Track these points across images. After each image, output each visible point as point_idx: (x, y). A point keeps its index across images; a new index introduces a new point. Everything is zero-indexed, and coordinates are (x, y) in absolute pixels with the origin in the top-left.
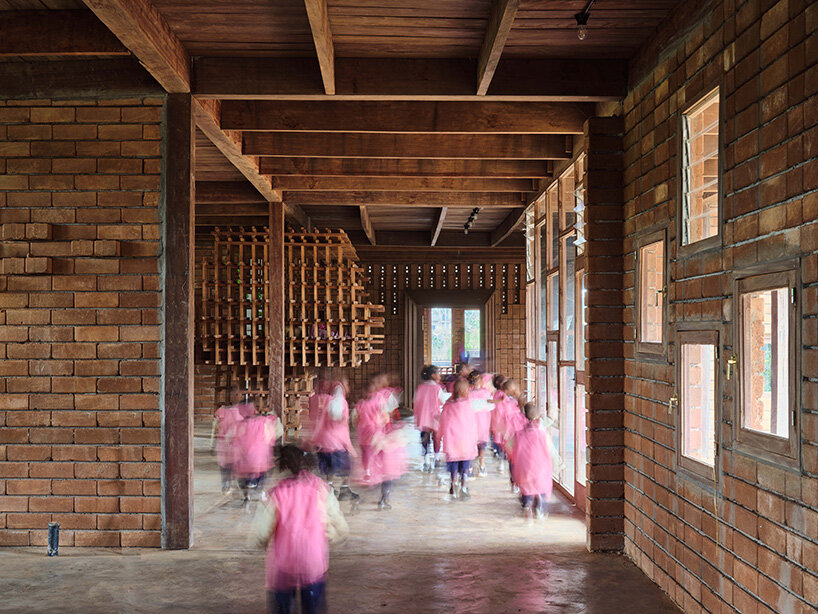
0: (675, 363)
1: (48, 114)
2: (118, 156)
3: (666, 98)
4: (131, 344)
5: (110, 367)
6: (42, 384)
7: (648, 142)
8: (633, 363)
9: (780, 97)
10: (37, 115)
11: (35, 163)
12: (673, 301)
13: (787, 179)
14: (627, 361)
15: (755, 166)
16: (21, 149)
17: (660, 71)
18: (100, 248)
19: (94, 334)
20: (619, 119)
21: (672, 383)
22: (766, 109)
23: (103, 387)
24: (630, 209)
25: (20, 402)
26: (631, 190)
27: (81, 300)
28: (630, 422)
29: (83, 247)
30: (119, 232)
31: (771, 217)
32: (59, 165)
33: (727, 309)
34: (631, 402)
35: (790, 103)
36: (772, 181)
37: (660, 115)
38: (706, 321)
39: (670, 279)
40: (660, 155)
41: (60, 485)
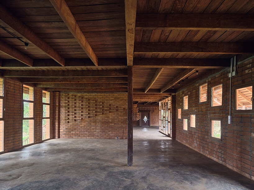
0: (183, 121)
1: (116, 95)
2: (123, 99)
3: (182, 95)
4: (124, 118)
5: (122, 121)
6: (116, 122)
7: (179, 98)
8: (177, 121)
9: (194, 98)
10: (115, 95)
11: (115, 100)
12: (182, 115)
13: (195, 106)
14: (176, 120)
15: (192, 104)
16: (113, 98)
17: (181, 92)
18: (121, 108)
19: (121, 117)
20: (175, 95)
21: (182, 122)
22: (193, 99)
23: (122, 123)
24: (177, 105)
25: (113, 124)
26: (177, 103)
27: (119, 114)
28: (177, 127)
29: (120, 108)
30: (123, 107)
31: (194, 108)
32: (117, 100)
33: (189, 116)
34: (177, 125)
35: (196, 99)
36: (194, 105)
37: (181, 96)
38: (186, 117)
39: (182, 113)
40: (181, 100)
41: (118, 133)
